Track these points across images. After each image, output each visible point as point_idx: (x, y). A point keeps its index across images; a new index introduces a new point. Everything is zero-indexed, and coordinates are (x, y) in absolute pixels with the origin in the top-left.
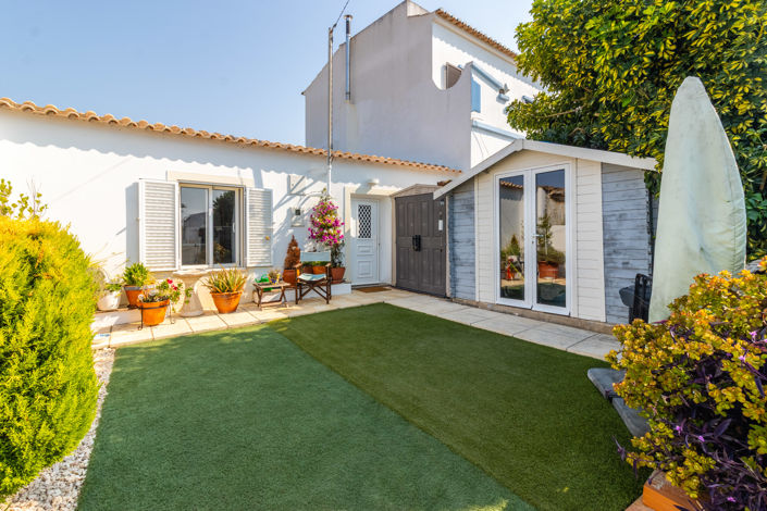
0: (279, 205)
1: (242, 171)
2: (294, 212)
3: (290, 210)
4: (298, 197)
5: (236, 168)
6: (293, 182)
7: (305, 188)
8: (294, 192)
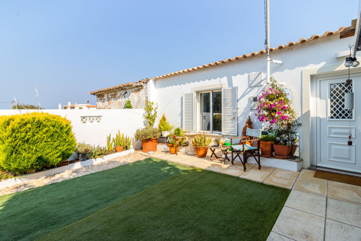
0: (243, 96)
1: (221, 79)
2: (252, 99)
3: (249, 99)
4: (257, 88)
5: (218, 78)
6: (252, 78)
7: (262, 81)
8: (252, 85)
